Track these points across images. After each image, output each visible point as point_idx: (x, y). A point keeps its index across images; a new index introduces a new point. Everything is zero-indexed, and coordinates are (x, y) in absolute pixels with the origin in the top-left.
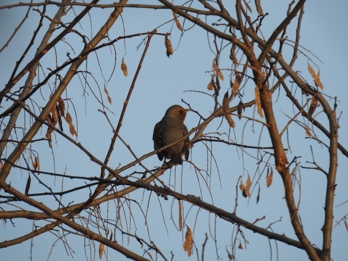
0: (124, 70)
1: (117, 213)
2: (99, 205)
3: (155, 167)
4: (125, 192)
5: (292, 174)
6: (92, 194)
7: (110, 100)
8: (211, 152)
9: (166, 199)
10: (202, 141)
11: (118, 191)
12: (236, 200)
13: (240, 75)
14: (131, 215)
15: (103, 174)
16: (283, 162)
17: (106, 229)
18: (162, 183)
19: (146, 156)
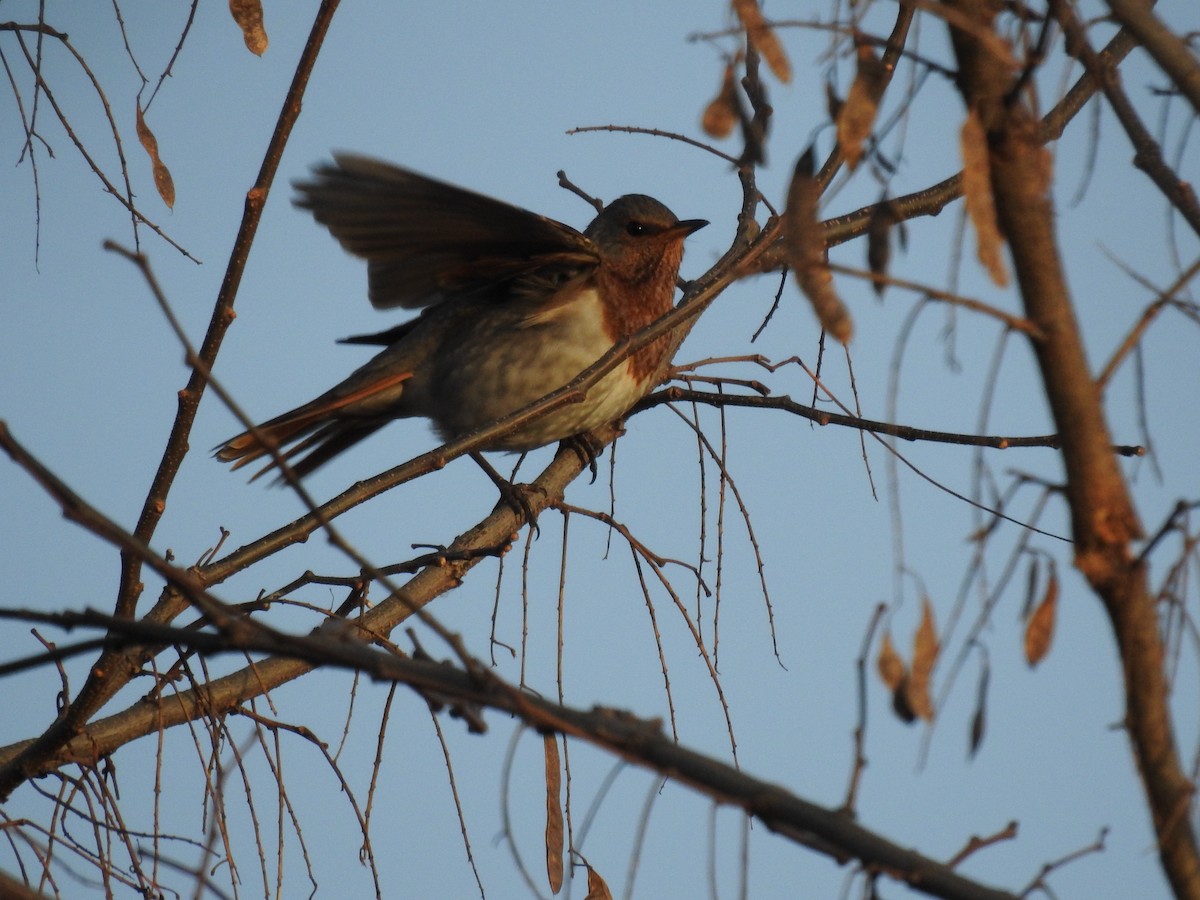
0: (244, 21)
1: (210, 798)
2: (113, 757)
3: (414, 546)
4: (252, 682)
5: (1165, 595)
6: (73, 696)
7: (164, 183)
8: (721, 464)
9: (477, 728)
10: (675, 404)
11: (213, 677)
12: (859, 735)
13: (881, 52)
14: (285, 808)
15: (129, 591)
16: (1113, 531)
17: (146, 884)
18: (453, 641)
19: (366, 490)
